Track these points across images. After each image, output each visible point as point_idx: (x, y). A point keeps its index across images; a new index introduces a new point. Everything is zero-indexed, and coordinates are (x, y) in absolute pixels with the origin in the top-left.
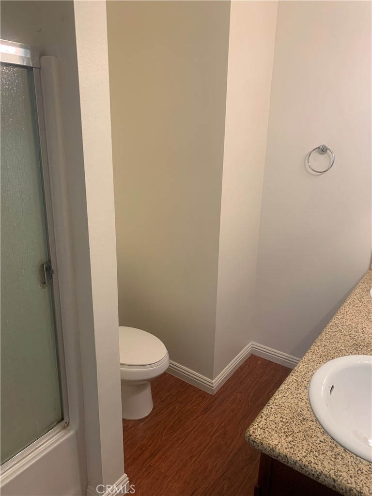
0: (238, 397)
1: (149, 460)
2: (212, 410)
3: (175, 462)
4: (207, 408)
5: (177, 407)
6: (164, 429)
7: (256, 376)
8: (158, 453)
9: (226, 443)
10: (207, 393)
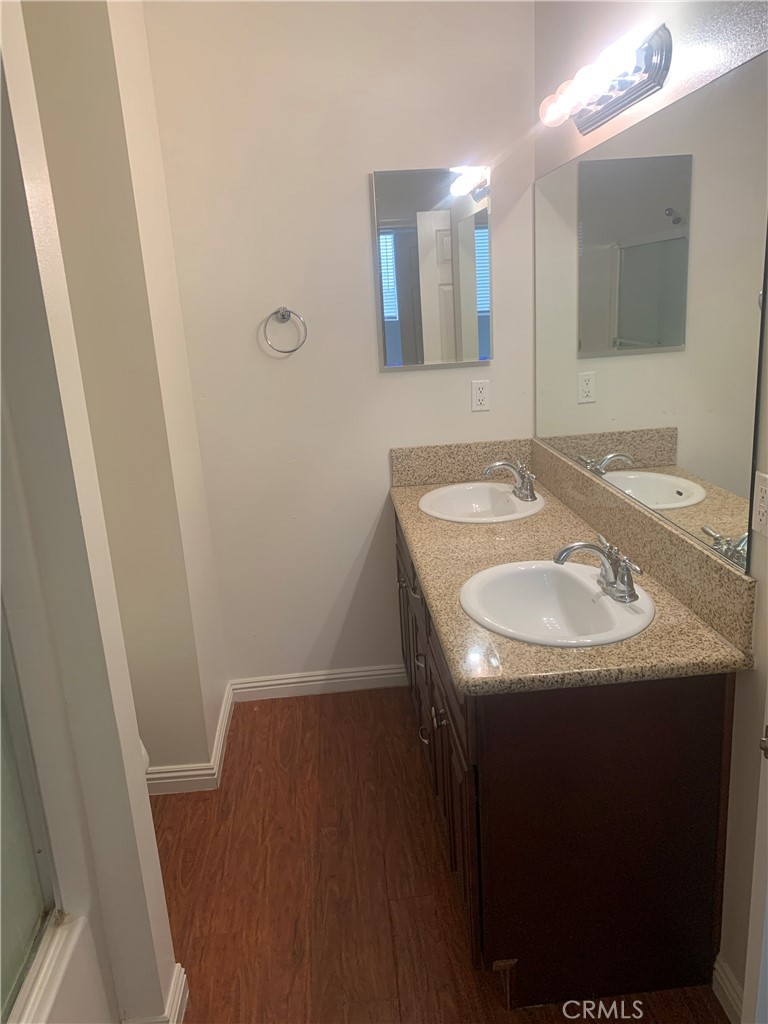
0: (261, 770)
1: (187, 934)
2: (233, 808)
3: (234, 910)
4: (222, 811)
5: (170, 838)
6: (175, 880)
7: (266, 730)
8: (193, 915)
9: (291, 838)
10: (205, 792)
